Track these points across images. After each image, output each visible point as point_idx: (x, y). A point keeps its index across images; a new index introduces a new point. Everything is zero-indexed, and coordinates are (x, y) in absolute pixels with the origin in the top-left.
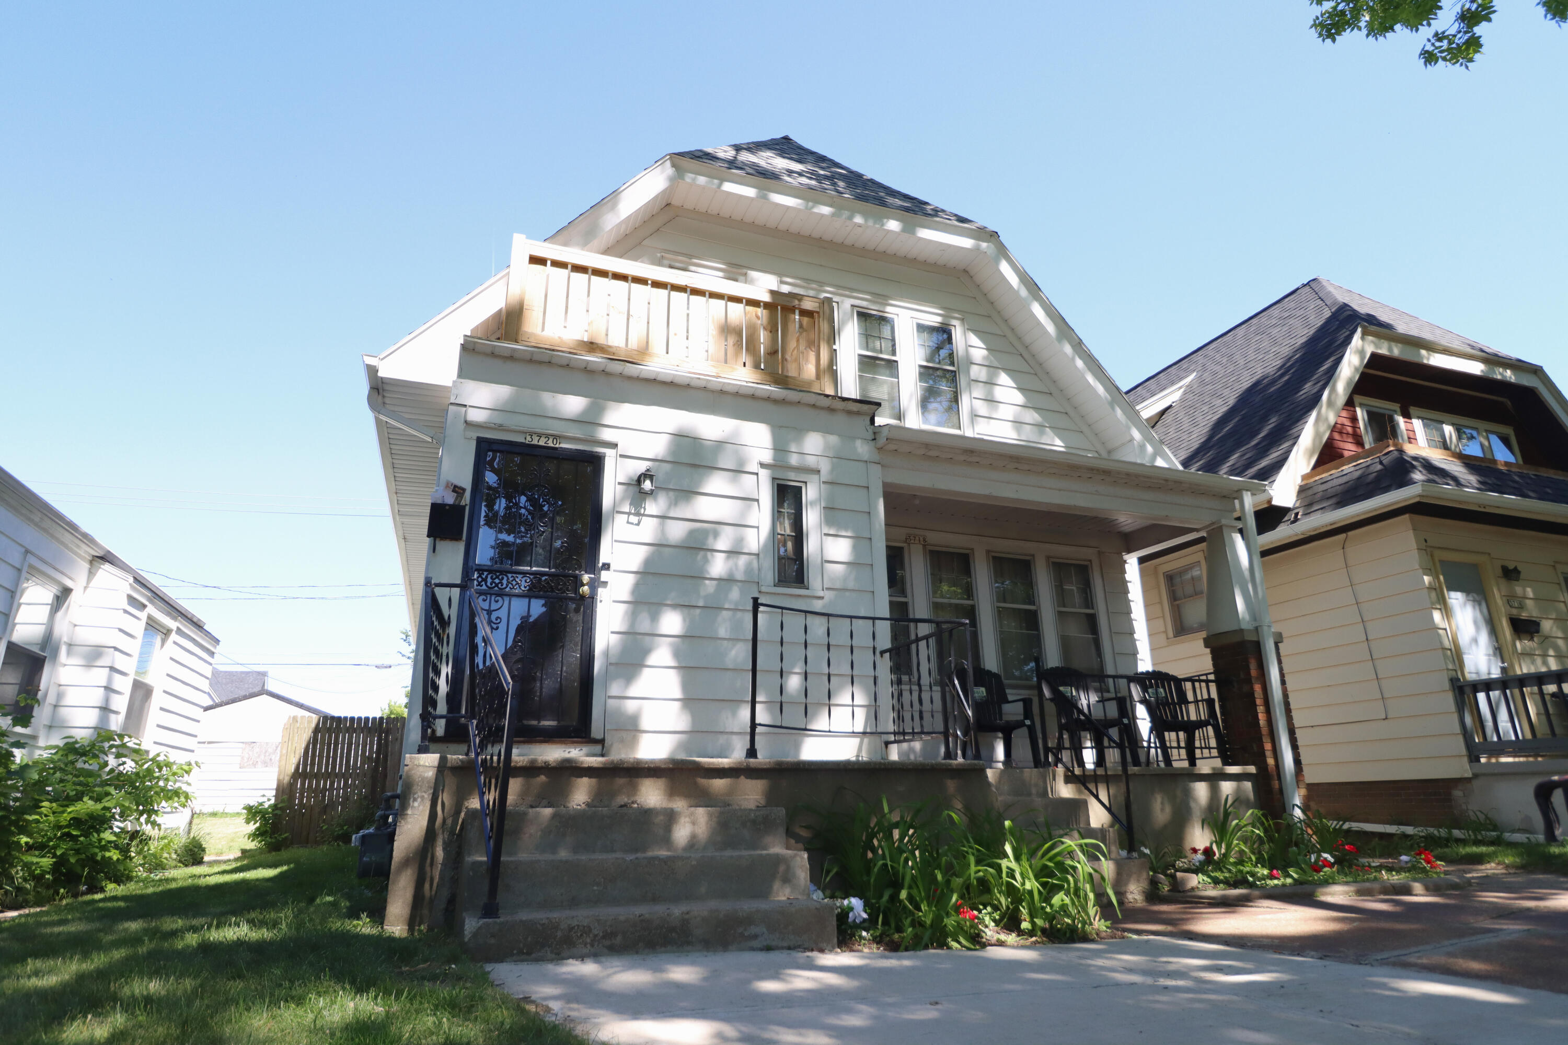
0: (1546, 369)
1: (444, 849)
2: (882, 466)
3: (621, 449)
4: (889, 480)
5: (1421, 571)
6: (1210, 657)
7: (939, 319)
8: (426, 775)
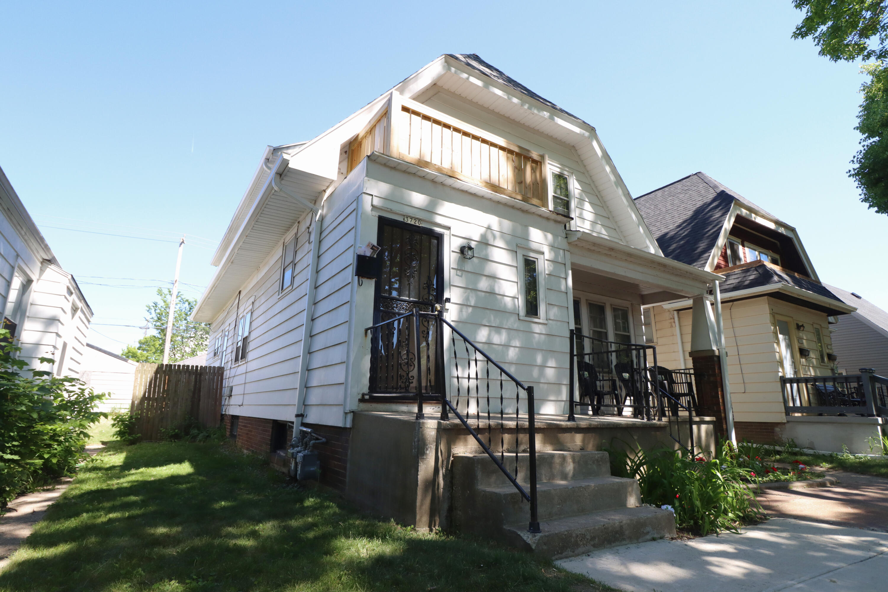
0: (797, 230)
1: (444, 479)
2: (571, 253)
3: (453, 231)
4: (573, 261)
5: (770, 324)
6: (691, 361)
7: (559, 170)
8: (431, 433)
